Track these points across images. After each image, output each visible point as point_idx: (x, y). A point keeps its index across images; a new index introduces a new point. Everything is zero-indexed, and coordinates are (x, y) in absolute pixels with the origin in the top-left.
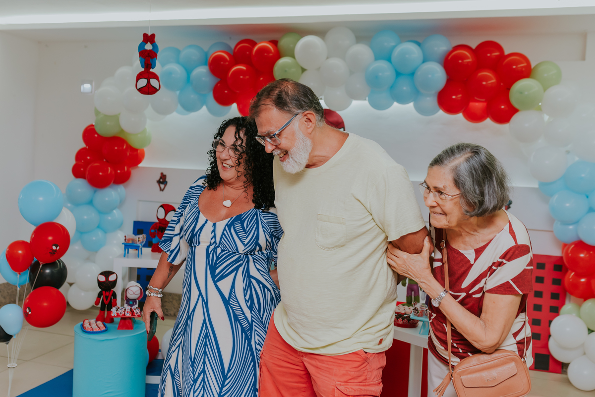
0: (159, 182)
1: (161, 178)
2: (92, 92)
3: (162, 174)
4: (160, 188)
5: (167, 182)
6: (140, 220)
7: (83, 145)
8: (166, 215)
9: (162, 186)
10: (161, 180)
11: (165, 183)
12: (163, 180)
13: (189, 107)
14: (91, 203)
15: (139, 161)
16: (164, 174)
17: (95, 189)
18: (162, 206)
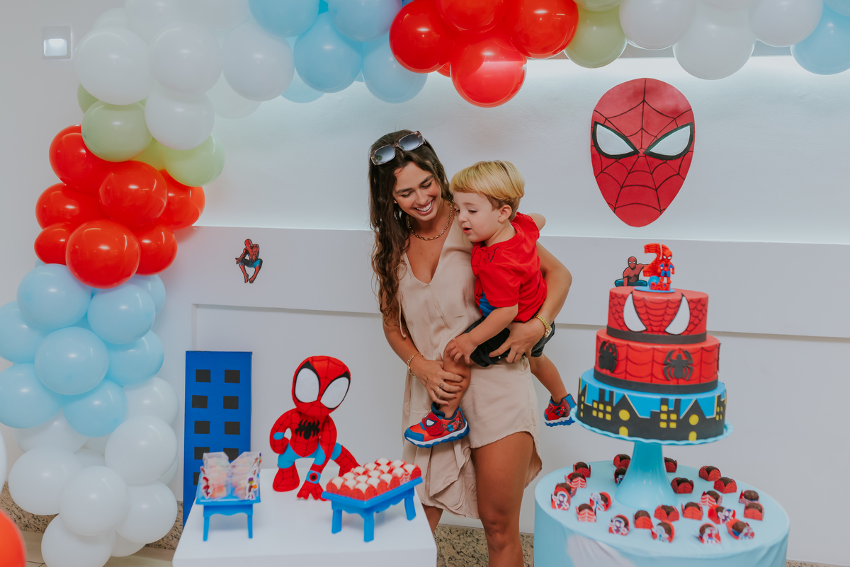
0: (242, 262)
1: (246, 252)
2: (68, 56)
3: (248, 242)
4: (246, 276)
5: (261, 262)
6: (200, 347)
7: (55, 180)
8: (322, 391)
9: (250, 271)
10: (247, 257)
11: (257, 264)
12: (250, 258)
13: (320, 81)
14: (84, 322)
15: (195, 216)
16: (254, 243)
17: (90, 288)
18: (308, 364)
